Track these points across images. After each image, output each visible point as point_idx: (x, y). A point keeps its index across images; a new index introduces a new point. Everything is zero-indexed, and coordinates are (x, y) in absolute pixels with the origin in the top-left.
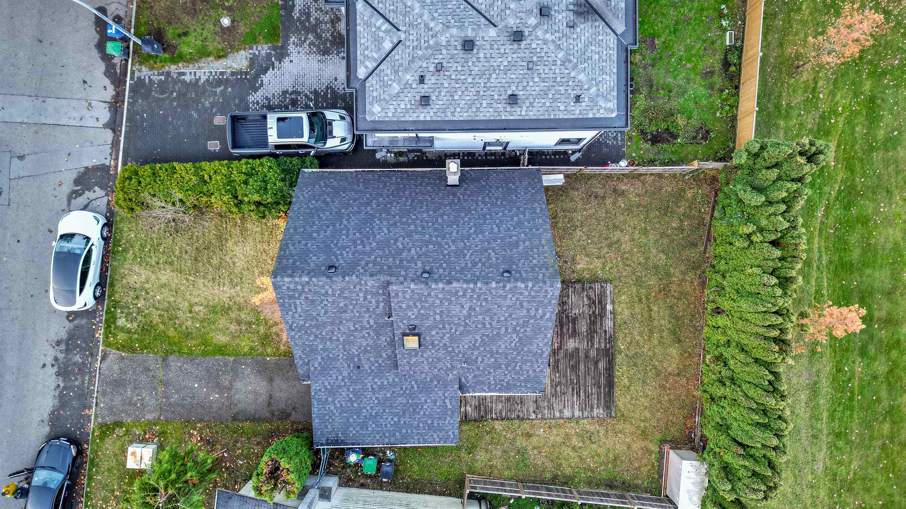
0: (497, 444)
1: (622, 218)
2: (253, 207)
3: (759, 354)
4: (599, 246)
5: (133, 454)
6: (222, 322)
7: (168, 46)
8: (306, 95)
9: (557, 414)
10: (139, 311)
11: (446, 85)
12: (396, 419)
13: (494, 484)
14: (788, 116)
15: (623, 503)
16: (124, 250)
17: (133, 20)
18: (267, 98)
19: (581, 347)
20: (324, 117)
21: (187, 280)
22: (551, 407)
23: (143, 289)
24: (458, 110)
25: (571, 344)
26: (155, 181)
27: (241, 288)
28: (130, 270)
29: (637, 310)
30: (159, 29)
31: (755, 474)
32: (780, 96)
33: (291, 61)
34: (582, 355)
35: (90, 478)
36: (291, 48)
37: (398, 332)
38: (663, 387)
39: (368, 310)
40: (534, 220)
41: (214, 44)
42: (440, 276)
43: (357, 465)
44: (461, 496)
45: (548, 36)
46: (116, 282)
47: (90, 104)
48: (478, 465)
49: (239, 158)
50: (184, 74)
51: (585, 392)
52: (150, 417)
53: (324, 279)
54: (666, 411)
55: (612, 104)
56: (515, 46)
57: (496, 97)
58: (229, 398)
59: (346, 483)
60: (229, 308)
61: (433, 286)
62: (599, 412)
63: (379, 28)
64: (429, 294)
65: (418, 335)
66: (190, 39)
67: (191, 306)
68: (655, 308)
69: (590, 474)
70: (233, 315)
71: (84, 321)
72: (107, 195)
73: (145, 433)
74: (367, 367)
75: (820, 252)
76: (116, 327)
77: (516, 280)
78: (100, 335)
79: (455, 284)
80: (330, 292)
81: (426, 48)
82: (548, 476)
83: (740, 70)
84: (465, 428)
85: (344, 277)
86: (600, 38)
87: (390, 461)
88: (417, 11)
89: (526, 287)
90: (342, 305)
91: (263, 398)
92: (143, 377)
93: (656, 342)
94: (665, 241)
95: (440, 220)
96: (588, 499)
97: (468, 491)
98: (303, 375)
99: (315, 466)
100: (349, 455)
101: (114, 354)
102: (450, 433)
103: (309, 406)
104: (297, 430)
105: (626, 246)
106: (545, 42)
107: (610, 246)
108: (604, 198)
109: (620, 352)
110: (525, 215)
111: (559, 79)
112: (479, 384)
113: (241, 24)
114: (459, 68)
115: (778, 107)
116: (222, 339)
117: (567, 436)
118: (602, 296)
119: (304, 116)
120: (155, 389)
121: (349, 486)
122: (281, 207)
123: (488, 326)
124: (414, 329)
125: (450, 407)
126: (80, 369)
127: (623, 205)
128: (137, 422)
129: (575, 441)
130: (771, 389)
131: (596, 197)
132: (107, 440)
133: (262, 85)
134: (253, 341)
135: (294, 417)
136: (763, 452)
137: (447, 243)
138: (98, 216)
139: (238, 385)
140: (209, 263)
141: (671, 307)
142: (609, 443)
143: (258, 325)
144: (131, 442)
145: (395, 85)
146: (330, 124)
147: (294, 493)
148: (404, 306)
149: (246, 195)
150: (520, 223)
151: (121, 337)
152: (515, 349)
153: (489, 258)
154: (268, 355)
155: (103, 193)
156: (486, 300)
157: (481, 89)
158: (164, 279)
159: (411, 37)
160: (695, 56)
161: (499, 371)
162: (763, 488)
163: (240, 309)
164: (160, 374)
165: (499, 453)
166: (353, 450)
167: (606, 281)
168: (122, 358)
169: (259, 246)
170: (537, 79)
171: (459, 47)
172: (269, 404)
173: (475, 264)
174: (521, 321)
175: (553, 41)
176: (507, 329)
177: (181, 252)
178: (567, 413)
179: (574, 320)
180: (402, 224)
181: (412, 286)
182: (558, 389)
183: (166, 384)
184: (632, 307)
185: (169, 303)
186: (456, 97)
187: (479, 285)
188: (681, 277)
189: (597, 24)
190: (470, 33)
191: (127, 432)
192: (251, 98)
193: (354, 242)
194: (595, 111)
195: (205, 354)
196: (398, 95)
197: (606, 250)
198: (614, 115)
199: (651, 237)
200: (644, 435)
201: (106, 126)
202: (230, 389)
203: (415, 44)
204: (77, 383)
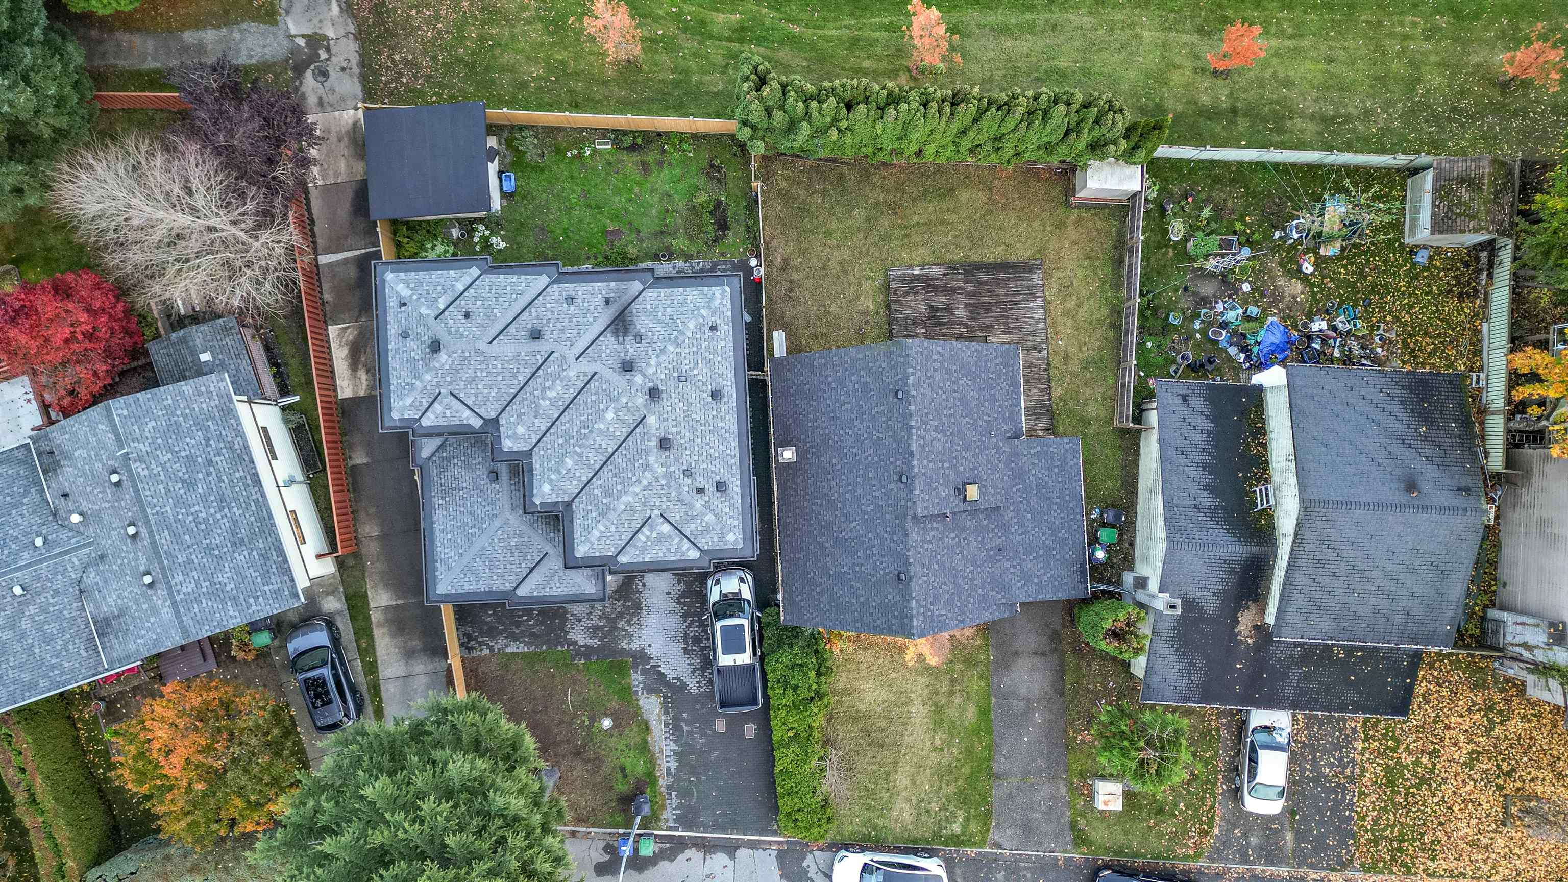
0: (1078, 392)
1: (814, 260)
2: (823, 679)
3: (968, 120)
4: (846, 285)
5: (1106, 803)
6: (952, 712)
7: (637, 789)
8: (688, 627)
9: (1041, 325)
10: (943, 808)
11: (705, 466)
12: (1055, 507)
13: (1122, 395)
14: (687, 72)
15: (1137, 251)
16: (875, 830)
17: (609, 831)
18: (693, 672)
19: (963, 301)
20: (716, 603)
21: (905, 755)
22: (1034, 333)
23: (918, 806)
24: (728, 452)
25: (961, 312)
26: (797, 792)
27: (912, 692)
28: (897, 821)
29: (918, 239)
30: (618, 800)
31: (1097, 122)
32: (662, 81)
33: (650, 645)
34: (972, 300)
35: (1137, 855)
36: (634, 646)
37: (963, 507)
38: (1004, 207)
39: (941, 539)
40: (835, 366)
41: (632, 735)
42: (904, 464)
43: (1108, 549)
44: (1139, 431)
45: (653, 362)
46: (912, 838)
47: (708, 876)
48: (1103, 413)
49: (766, 697)
50: (669, 769)
51: (1014, 295)
52: (1063, 790)
53: (913, 584)
54: (1032, 202)
55: (717, 291)
56: (664, 395)
57: (714, 413)
58: (1039, 701)
59: (1128, 562)
60: (936, 705)
61: (916, 470)
62: (1036, 279)
63: (648, 538)
64: (924, 474)
65: (965, 485)
66: (628, 763)
67: (935, 749)
68: (916, 218)
69: (1107, 286)
70: (944, 701)
71: (958, 871)
72: (811, 852)
73: (1083, 794)
74: (999, 541)
75: (840, 28)
76: (963, 834)
77: (906, 384)
78: (972, 852)
79: (914, 447)
80: (925, 579)
81: (669, 487)
82: (1111, 334)
83: (641, 132)
84: (1061, 430)
85: (910, 564)
86: (649, 307)
87: (1102, 514)
88: (630, 499)
89: (913, 374)
90: (937, 567)
91: (1038, 662)
92: (1019, 800)
93: (954, 216)
94: (837, 209)
95: (839, 467)
96: (1135, 290)
97: (1131, 425)
98: (1011, 612)
99: (1111, 595)
100: (1098, 560)
101: (994, 835)
102: (1067, 447)
103: (1043, 603)
104: (1072, 621)
105: (846, 255)
106: (659, 364)
107: (845, 272)
108: (791, 282)
109: (968, 257)
110: (828, 376)
111: (695, 349)
112: (1013, 417)
113: (608, 705)
114: (688, 452)
115: (677, 84)
116: (971, 712)
117: (1067, 313)
118: (903, 279)
119: (719, 625)
120: (1032, 785)
121: (1133, 559)
122: (820, 648)
123: (952, 411)
124: (959, 489)
125: (1039, 448)
126: (1013, 873)
127: (800, 260)
128: (1070, 805)
129: (1071, 304)
130: (1006, 108)
131: (791, 291)
132: (1092, 838)
133: (678, 679)
134: (973, 676)
135: (1058, 627)
136: (1072, 115)
137: (866, 458)
138: (837, 859)
139: (1023, 691)
140: (884, 730)
141: (914, 200)
142: (1070, 265)
143: (953, 671)
144: (1093, 809)
145: (706, 519)
146: (725, 595)
147: (1138, 613)
148: (936, 501)
149: (810, 687)
150: (838, 380)
151: (974, 827)
152: (974, 380)
153: (881, 413)
154: (988, 658)
155: (810, 856)
156: (927, 415)
157: (708, 428)
158: (906, 782)
159: (658, 504)
160: (625, 184)
161: (998, 396)
162: (1110, 115)
163: (936, 693)
164: (1014, 781)
165: (1088, 390)
166: (1091, 555)
167: (888, 276)
168: (998, 824)
169: (863, 674)
170: (696, 372)
171: (667, 453)
172: (1043, 654)
173: (889, 427)
174: (947, 376)
175: (658, 357)
176: (955, 391)
177: (874, 764)
178: (1039, 314)
179: (932, 309)
180: (844, 506)
181: (917, 492)
182: (1012, 325)
183: (1025, 774)
184: (915, 245)
185: (932, 775)
186: (716, 454)
187: (913, 423)
188: (878, 190)
189: (634, 311)
190: (654, 443)
191: (1082, 814)
192: (694, 690)
193: (868, 557)
194: (725, 309)
195: (989, 732)
196: (716, 515)
197: (851, 278)
198: (728, 289)
199: (834, 226)
200: (1060, 226)
201: (732, 856)
202: (1028, 701)
203: (664, 499)
204: (1029, 876)
